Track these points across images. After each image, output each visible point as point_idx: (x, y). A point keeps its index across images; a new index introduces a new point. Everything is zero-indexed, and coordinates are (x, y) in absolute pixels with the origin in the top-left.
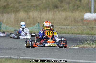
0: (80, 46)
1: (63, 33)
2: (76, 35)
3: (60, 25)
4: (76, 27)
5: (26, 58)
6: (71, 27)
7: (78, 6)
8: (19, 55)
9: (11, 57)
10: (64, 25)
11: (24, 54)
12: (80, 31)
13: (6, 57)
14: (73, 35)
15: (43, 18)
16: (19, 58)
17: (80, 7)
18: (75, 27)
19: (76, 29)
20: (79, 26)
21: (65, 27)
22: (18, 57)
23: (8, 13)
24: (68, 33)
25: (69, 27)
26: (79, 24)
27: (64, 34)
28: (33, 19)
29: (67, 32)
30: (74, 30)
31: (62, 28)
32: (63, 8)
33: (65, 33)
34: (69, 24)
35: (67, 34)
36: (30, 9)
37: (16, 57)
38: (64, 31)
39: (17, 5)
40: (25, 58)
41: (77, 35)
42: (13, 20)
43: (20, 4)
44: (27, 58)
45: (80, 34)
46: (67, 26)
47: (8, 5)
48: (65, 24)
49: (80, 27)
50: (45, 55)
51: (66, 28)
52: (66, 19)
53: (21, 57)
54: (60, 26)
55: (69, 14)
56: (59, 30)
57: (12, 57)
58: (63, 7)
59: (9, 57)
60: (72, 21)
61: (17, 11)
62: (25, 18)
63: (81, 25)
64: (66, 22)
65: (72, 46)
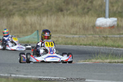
0: (90, 61)
1: (69, 44)
2: (85, 46)
4: (86, 36)
5: (18, 77)
6: (80, 37)
7: (88, 8)
8: (11, 72)
10: (71, 34)
11: (17, 71)
12: (90, 42)
14: (82, 46)
15: (44, 25)
16: (11, 76)
17: (91, 10)
18: (84, 36)
19: (85, 39)
20: (89, 35)
22: (9, 75)
24: (76, 44)
25: (76, 36)
26: (90, 33)
27: (70, 46)
28: (31, 25)
29: (74, 43)
30: (83, 40)
31: (67, 38)
32: (69, 12)
33: (71, 44)
34: (77, 32)
35: (74, 45)
36: (27, 13)
37: (6, 75)
38: (69, 42)
39: (11, 7)
40: (17, 76)
41: (87, 46)
43: (15, 6)
44: (20, 76)
45: (90, 45)
46: (74, 35)
48: (72, 32)
49: (91, 36)
50: (43, 72)
51: (73, 38)
52: (73, 25)
53: (13, 75)
54: (64, 35)
55: (77, 19)
56: (64, 39)
57: (1, 75)
58: (69, 10)
60: (80, 29)
61: (10, 14)
62: (20, 25)
63: (92, 33)
64: (74, 30)
65: (80, 61)
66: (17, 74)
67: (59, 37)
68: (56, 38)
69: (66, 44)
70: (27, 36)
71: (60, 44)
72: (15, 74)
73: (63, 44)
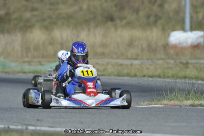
0: (159, 103)
1: (124, 76)
2: (151, 79)
3: (118, 58)
4: (152, 62)
5: (40, 130)
6: (142, 63)
7: (156, 16)
8: (28, 123)
9: (8, 127)
10: (127, 58)
11: (38, 120)
12: (159, 71)
14: (145, 79)
16: (27, 129)
17: (160, 18)
18: (150, 61)
19: (152, 67)
20: (159, 59)
21: (128, 62)
22: (24, 127)
23: (8, 32)
24: (135, 76)
25: (136, 62)
26: (159, 56)
27: (126, 78)
29: (133, 73)
30: (147, 68)
31: (121, 65)
32: (124, 22)
33: (128, 75)
34: (138, 55)
35: (132, 77)
36: (55, 23)
37: (19, 127)
38: (125, 72)
39: (28, 15)
40: (38, 128)
41: (154, 79)
42: (17, 47)
43: (35, 13)
44: (43, 128)
45: (159, 77)
46: (132, 61)
47: (8, 14)
48: (129, 56)
49: (161, 62)
51: (131, 65)
52: (131, 44)
53: (30, 128)
54: (116, 61)
55: (137, 33)
56: (116, 68)
57: (11, 127)
58: (125, 18)
59: (5, 128)
60: (143, 50)
61: (26, 27)
62: (43, 44)
63: (163, 56)
64: (132, 52)
65: (142, 103)
67: (108, 63)
68: (103, 65)
69: (119, 75)
71: (109, 75)
72: (34, 126)
73: (115, 76)
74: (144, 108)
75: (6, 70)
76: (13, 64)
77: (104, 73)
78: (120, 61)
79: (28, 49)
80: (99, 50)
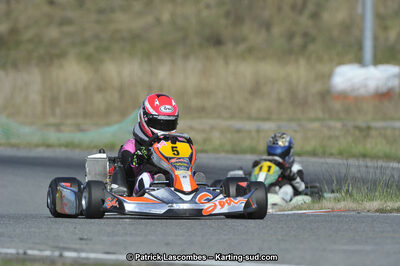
0: (317, 205)
1: (244, 152)
2: (298, 158)
3: (233, 117)
4: (299, 125)
5: (88, 259)
6: (280, 127)
7: (306, 35)
8: (61, 245)
9: (25, 253)
10: (250, 118)
11: (81, 239)
12: (313, 144)
13: (6, 254)
16: (61, 255)
17: (313, 40)
18: (294, 124)
20: (312, 120)
21: (250, 125)
22: (57, 253)
23: (15, 66)
25: (268, 126)
26: (312, 114)
28: (121, 90)
31: (238, 131)
33: (253, 151)
34: (270, 113)
36: (107, 50)
37: (47, 253)
38: (247, 143)
39: (53, 33)
40: (83, 255)
41: (304, 158)
42: (35, 96)
43: (67, 29)
44: (92, 256)
45: (314, 154)
46: (259, 123)
47: (14, 31)
48: (254, 113)
49: (316, 125)
50: (167, 244)
51: (258, 131)
52: (256, 90)
53: (69, 254)
54: (229, 123)
55: (269, 69)
56: (229, 136)
57: (30, 252)
58: (244, 39)
59: (18, 254)
60: (280, 101)
61: (51, 56)
62: (85, 89)
63: (320, 114)
64: (259, 105)
66: (83, 251)
67: (213, 128)
68: (203, 131)
69: (234, 152)
70: (108, 124)
71: (216, 151)
72: (75, 250)
73: (227, 152)
74: (287, 216)
75: (13, 141)
76: (26, 130)
77: (206, 148)
78: (237, 124)
79: (54, 100)
80: (195, 102)
